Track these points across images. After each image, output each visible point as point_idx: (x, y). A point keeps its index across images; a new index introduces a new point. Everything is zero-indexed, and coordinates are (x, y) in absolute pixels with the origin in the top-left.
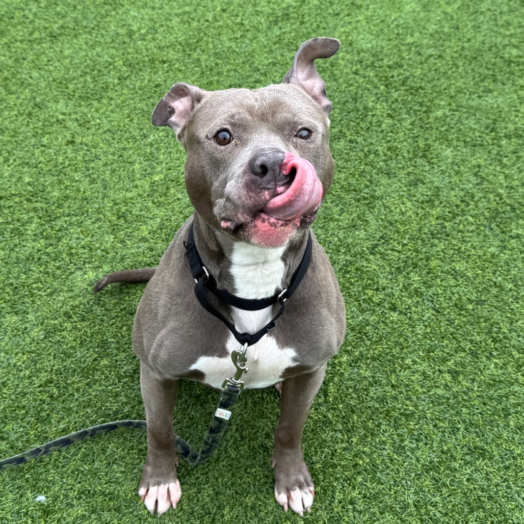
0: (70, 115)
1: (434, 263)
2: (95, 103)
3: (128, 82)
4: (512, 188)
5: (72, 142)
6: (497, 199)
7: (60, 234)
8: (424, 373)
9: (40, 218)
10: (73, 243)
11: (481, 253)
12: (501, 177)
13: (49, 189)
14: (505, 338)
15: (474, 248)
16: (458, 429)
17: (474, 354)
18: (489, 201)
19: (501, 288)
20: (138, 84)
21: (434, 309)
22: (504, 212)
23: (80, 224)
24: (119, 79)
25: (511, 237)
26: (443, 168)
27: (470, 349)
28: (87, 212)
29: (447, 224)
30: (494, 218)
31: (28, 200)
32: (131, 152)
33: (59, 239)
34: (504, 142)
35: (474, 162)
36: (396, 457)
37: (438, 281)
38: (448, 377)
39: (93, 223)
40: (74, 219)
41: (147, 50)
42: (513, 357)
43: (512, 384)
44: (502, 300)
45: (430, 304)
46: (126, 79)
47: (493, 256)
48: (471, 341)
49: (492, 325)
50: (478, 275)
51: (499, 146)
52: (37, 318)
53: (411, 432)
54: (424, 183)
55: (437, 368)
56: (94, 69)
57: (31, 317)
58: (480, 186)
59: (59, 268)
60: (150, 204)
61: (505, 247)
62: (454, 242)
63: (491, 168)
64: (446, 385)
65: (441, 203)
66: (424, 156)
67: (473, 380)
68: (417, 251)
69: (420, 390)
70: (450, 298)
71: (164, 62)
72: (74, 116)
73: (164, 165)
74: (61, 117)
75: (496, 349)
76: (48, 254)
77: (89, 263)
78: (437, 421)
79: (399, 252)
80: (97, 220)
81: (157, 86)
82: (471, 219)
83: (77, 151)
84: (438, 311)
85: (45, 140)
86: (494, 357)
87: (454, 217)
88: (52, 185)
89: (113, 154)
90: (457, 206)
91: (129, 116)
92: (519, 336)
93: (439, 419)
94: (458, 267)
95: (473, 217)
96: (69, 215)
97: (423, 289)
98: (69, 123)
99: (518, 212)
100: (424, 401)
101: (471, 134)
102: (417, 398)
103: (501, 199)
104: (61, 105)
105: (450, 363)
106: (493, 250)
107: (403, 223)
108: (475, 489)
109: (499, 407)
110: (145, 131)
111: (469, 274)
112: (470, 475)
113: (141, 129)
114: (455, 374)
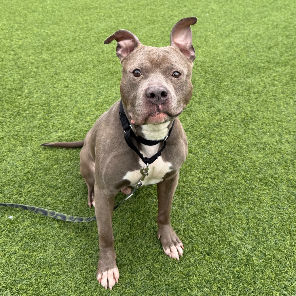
0: (69, 77)
1: (212, 136)
2: (81, 74)
3: (97, 68)
4: (252, 111)
5: (67, 87)
6: (245, 115)
7: (51, 119)
8: (199, 178)
9: (44, 112)
10: (56, 122)
11: (234, 134)
12: (249, 107)
13: (52, 102)
14: (240, 166)
15: (232, 132)
16: (210, 201)
17: (224, 172)
18: (242, 115)
19: (241, 147)
20: (101, 68)
21: (209, 153)
22: (247, 120)
23: (61, 115)
24: (94, 66)
25: (249, 129)
26: (224, 102)
27: (222, 170)
28: (65, 111)
29: (221, 122)
30: (243, 121)
31: (42, 106)
32: (91, 91)
33: (51, 120)
34: (252, 95)
35: (238, 101)
36: (179, 210)
37: (213, 143)
38: (210, 180)
39: (67, 115)
40: (59, 113)
41: (108, 57)
42: (241, 174)
43: (239, 185)
44: (241, 152)
45: (208, 152)
46: (96, 66)
47: (239, 135)
48: (223, 167)
49: (234, 161)
50: (231, 142)
51: (250, 96)
52: (31, 149)
53: (188, 201)
54: (214, 107)
55: (206, 176)
56: (84, 63)
57: (29, 148)
58: (239, 110)
59: (46, 131)
60: (94, 109)
61: (245, 132)
62: (223, 129)
63: (245, 103)
64: (209, 183)
65: (220, 115)
66: (216, 98)
67: (221, 182)
68: (206, 132)
69: (196, 184)
70: (217, 150)
71: (114, 61)
72: (70, 78)
73: (104, 96)
74: (65, 78)
75: (234, 170)
76: (44, 125)
77: (61, 129)
78: (201, 197)
79: (198, 131)
80: (69, 114)
81: (109, 69)
82: (232, 121)
83: (68, 90)
84: (211, 154)
85: (56, 86)
86: (232, 173)
87: (225, 120)
88: (53, 101)
89: (83, 92)
90: (227, 116)
91: (94, 79)
92: (246, 166)
93: (202, 196)
94: (223, 138)
95: (233, 120)
96: (57, 112)
97: (206, 146)
98: (68, 80)
99: (254, 120)
100: (197, 188)
101: (238, 91)
102: (194, 187)
103: (247, 115)
104: (66, 74)
105: (212, 175)
106: (240, 133)
107: (202, 121)
108: (213, 226)
109: (232, 193)
110: (99, 84)
111: (228, 141)
112: (212, 220)
113: (98, 83)
114: (213, 179)
